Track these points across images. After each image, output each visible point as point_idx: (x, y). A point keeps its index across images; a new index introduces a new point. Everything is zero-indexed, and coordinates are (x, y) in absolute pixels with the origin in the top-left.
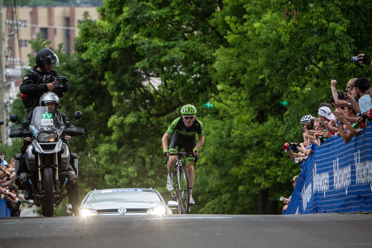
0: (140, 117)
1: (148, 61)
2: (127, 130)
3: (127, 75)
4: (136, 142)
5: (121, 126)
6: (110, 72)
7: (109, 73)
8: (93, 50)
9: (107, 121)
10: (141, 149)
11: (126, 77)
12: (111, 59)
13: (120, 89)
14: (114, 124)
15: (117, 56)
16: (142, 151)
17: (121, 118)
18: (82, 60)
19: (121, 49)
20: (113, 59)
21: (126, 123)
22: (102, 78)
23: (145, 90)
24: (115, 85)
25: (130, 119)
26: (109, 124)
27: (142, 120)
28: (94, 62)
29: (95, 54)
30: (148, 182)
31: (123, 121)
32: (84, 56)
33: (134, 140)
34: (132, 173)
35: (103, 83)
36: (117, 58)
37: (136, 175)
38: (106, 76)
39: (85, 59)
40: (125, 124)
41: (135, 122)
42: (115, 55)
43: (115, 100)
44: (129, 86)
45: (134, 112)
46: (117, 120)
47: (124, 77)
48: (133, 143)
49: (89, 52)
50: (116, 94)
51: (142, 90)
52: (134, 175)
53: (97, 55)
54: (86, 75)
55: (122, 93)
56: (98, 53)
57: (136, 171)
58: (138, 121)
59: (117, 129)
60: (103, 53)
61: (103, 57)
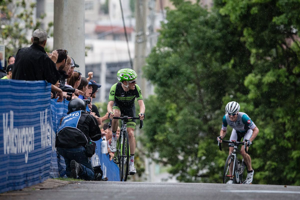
0: (279, 76)
1: (286, 16)
2: (265, 89)
3: (267, 32)
4: (274, 102)
5: (259, 85)
6: (250, 29)
7: (248, 30)
8: (232, 5)
9: (244, 79)
10: (279, 109)
11: (265, 34)
12: (250, 15)
13: (258, 46)
14: (251, 82)
15: (256, 12)
16: (280, 112)
17: (259, 77)
18: (220, 15)
19: (261, 4)
20: (253, 15)
21: (264, 82)
22: (241, 35)
23: (287, 47)
24: (254, 42)
25: (269, 78)
26: (246, 83)
27: (281, 79)
28: (233, 18)
29: (234, 8)
30: (284, 144)
31: (260, 80)
32: (222, 11)
33: (272, 100)
34: (268, 134)
35: (242, 39)
36: (256, 14)
37: (272, 137)
38: (245, 33)
39: (223, 14)
40: (263, 84)
41: (274, 82)
42: (255, 10)
43: (253, 56)
44: (268, 43)
45: (273, 71)
46: (253, 79)
47: (263, 34)
48: (270, 102)
49: (228, 7)
50: (254, 51)
51: (285, 47)
52: (270, 137)
53: (236, 11)
54: (224, 31)
55: (261, 51)
56: (237, 8)
57: (272, 133)
58: (278, 80)
59: (253, 88)
60: (241, 8)
61: (242, 13)
